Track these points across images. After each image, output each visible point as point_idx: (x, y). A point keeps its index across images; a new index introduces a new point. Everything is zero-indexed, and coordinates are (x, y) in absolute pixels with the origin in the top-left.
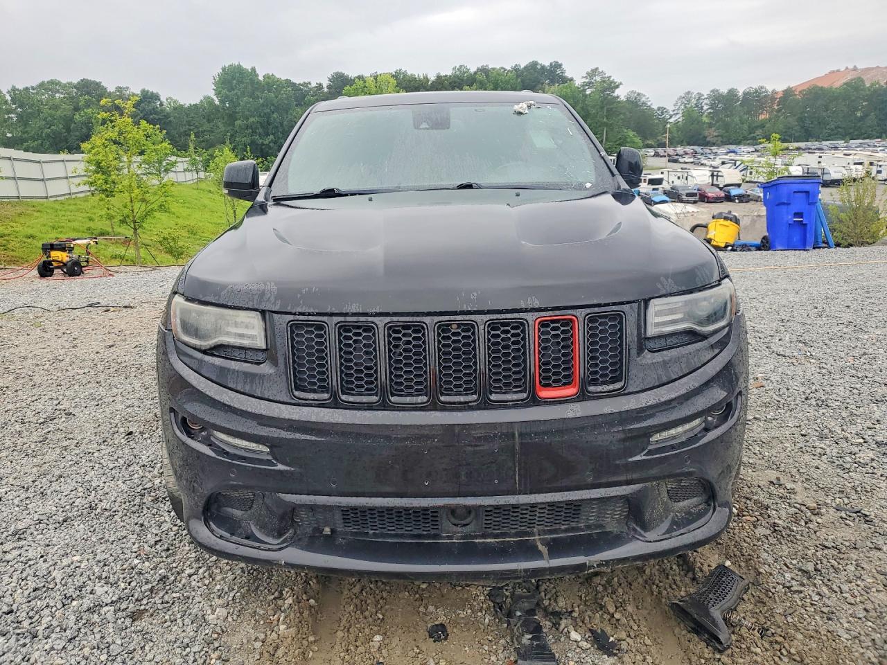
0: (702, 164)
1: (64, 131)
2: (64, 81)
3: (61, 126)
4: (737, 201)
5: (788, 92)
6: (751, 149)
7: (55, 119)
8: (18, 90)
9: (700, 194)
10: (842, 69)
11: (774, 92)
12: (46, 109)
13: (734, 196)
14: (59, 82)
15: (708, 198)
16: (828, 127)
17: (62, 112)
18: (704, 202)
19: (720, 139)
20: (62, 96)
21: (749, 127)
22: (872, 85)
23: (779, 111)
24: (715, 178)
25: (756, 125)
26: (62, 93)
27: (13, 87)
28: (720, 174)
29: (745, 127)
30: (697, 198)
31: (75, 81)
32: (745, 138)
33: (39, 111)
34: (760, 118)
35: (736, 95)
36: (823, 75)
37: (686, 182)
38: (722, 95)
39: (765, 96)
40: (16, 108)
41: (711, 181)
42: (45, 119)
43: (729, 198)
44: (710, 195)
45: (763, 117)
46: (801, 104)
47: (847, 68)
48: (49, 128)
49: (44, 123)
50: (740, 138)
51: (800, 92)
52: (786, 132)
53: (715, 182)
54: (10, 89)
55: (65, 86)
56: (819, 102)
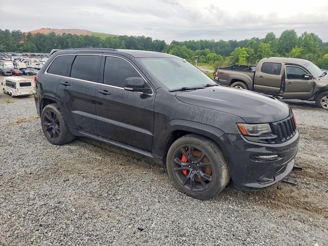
0: (3, 60)
4: (28, 75)
5: (29, 34)
6: (21, 54)
9: (12, 72)
10: (46, 28)
11: (24, 33)
13: (26, 73)
15: (16, 74)
16: (46, 48)
18: (14, 75)
19: (5, 49)
21: (17, 45)
22: (58, 35)
23: (27, 41)
24: (15, 66)
25: (20, 45)
28: (17, 64)
29: (15, 45)
30: (11, 74)
32: (16, 50)
34: (21, 42)
35: (9, 32)
36: (39, 29)
37: (3, 67)
38: (3, 31)
39: (21, 34)
41: (14, 67)
43: (24, 74)
44: (17, 72)
45: (22, 42)
46: (35, 39)
47: (47, 28)
50: (14, 50)
51: (34, 34)
52: (32, 49)
53: (16, 67)
56: (42, 39)
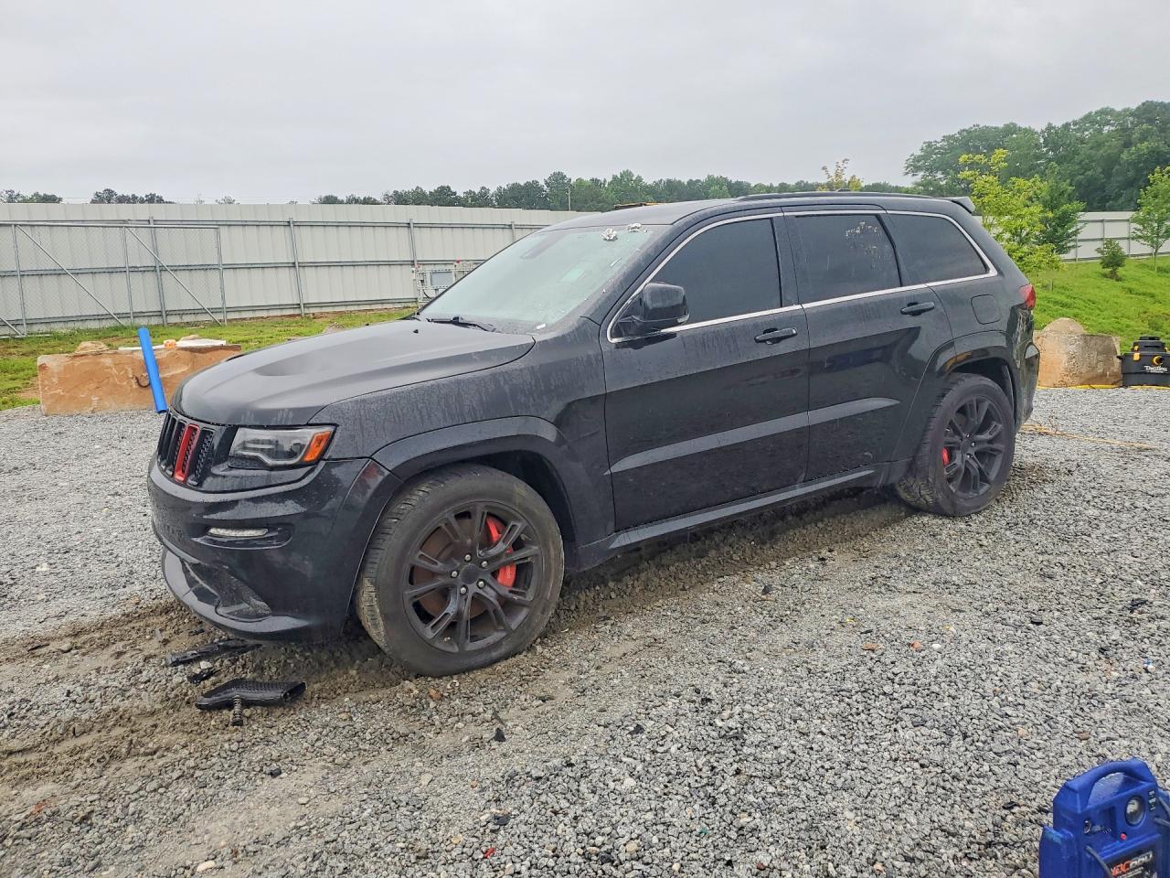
1: (1102, 176)
2: (1118, 108)
3: (1100, 170)
7: (1094, 161)
8: (1054, 128)
12: (1084, 149)
14: (1112, 110)
17: (1105, 152)
20: (1112, 128)
26: (1112, 125)
27: (1050, 124)
31: (1134, 107)
33: (1076, 152)
40: (1047, 152)
42: (1080, 163)
48: (1083, 174)
49: (1077, 167)
54: (1044, 129)
55: (1119, 114)
